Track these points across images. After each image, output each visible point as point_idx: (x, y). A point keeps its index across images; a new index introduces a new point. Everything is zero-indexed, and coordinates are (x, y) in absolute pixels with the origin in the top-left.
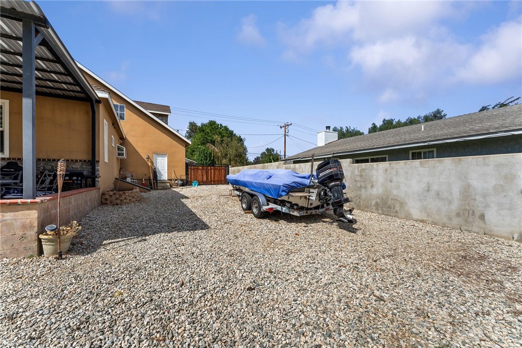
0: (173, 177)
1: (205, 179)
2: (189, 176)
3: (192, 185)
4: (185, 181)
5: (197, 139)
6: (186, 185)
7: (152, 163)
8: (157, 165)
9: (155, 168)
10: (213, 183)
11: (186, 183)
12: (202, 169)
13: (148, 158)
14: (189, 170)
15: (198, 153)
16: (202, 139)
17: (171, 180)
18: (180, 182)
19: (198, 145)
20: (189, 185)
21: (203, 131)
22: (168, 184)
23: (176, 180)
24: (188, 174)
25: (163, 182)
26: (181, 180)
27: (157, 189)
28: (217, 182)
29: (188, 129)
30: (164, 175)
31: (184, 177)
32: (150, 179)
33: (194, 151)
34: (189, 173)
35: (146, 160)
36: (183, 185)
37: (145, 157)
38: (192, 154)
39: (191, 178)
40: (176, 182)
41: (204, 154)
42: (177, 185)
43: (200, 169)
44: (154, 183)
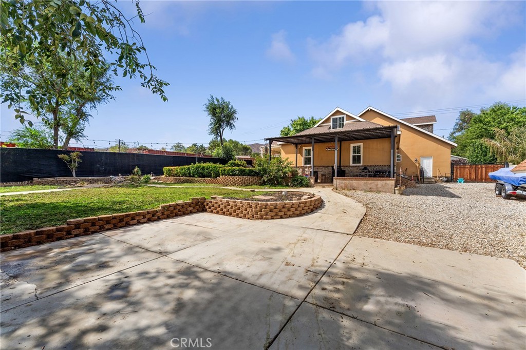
0: (438, 174)
1: (473, 176)
2: (455, 174)
3: (457, 182)
4: (450, 179)
5: (471, 132)
6: (451, 182)
7: (419, 164)
8: (423, 165)
9: (422, 168)
10: (484, 181)
11: (451, 180)
12: (470, 167)
13: (416, 161)
14: (455, 169)
15: (472, 149)
16: (479, 131)
17: (436, 177)
18: (445, 179)
19: (472, 139)
20: (454, 182)
21: (481, 121)
22: (433, 180)
23: (441, 177)
24: (453, 173)
25: (429, 178)
26: (446, 177)
27: (424, 183)
28: (489, 180)
29: (458, 121)
30: (429, 173)
31: (449, 175)
32: (417, 176)
33: (465, 146)
34: (455, 172)
35: (415, 162)
36: (447, 181)
37: (413, 160)
38: (462, 150)
39: (456, 176)
40: (441, 179)
41: (481, 149)
42: (442, 181)
43: (467, 168)
44: (421, 179)
